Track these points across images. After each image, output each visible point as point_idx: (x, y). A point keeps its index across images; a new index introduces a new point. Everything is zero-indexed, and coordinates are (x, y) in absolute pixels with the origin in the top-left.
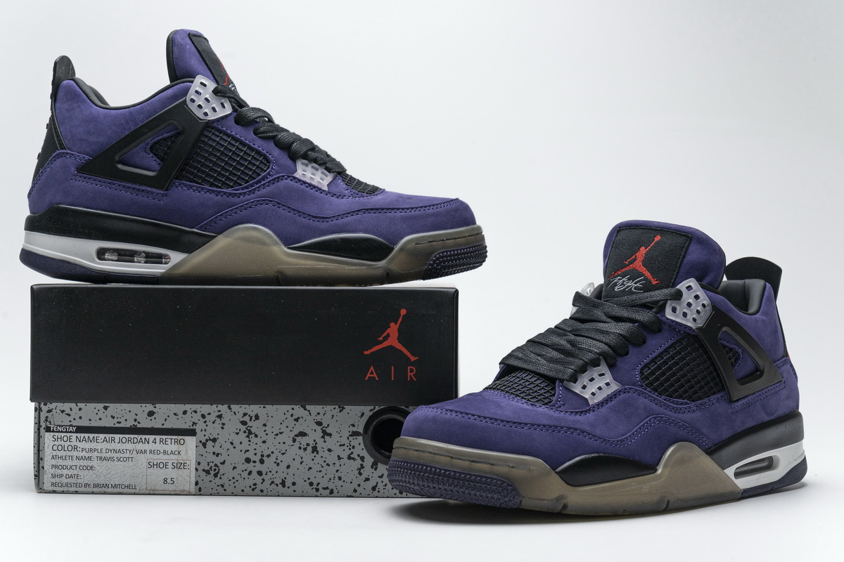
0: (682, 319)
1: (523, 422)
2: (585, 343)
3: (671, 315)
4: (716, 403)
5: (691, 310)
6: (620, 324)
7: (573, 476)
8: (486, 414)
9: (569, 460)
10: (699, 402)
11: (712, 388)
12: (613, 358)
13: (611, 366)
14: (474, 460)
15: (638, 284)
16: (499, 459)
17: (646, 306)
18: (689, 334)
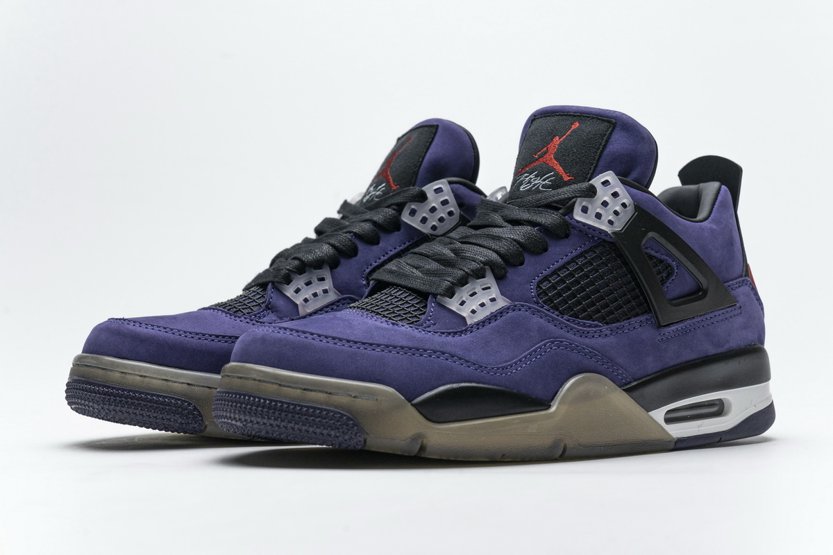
0: (595, 221)
1: (376, 342)
2: (470, 251)
3: (581, 216)
4: (639, 328)
5: (606, 211)
6: (516, 228)
7: (435, 409)
8: (330, 333)
9: (430, 390)
10: (614, 325)
11: (634, 309)
12: (502, 270)
13: (499, 278)
14: (308, 387)
15: (546, 182)
16: (338, 387)
17: (550, 206)
18: (604, 241)
